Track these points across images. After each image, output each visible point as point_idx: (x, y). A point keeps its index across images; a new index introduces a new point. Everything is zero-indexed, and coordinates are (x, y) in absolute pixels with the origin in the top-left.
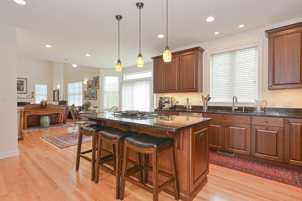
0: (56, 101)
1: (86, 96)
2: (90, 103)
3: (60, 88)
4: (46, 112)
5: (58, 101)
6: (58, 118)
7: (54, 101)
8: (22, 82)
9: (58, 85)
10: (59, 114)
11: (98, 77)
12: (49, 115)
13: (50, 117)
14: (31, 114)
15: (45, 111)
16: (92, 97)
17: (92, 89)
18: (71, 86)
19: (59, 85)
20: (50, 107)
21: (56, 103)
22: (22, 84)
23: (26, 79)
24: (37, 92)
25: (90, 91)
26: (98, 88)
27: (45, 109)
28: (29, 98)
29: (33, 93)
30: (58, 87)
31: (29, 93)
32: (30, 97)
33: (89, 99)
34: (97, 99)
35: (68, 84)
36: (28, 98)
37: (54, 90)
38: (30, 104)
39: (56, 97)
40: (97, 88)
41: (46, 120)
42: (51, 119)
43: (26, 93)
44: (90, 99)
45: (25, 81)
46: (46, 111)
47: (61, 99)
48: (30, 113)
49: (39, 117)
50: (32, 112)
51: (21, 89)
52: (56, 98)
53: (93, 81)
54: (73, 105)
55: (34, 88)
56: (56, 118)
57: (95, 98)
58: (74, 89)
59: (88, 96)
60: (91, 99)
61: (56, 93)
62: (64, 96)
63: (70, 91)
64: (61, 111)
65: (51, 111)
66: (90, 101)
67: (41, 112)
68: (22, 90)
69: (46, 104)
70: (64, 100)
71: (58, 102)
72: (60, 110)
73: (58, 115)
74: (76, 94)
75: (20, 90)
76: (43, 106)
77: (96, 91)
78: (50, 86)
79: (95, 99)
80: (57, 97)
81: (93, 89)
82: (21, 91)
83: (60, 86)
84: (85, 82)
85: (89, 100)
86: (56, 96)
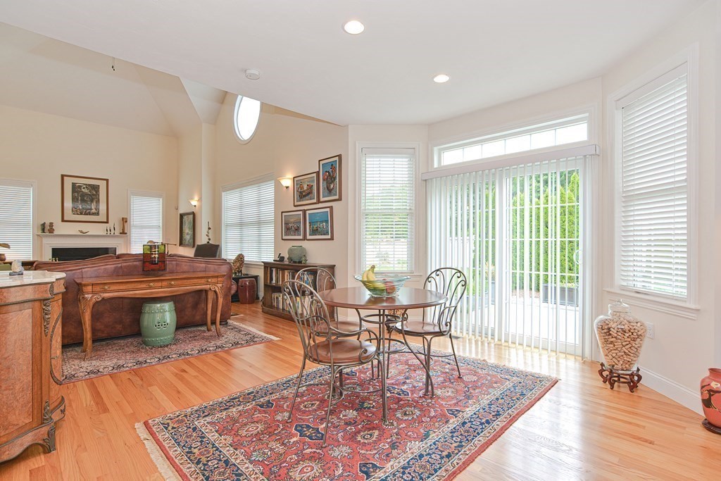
0: (187, 246)
1: (289, 228)
2: (304, 254)
3: (201, 207)
4: (162, 287)
5: (194, 247)
6: (203, 305)
7: (181, 244)
8: (96, 188)
9: (192, 199)
10: (206, 291)
11: (340, 156)
12: (175, 299)
13: (175, 303)
14: (106, 295)
15: (159, 284)
16: (314, 232)
17: (315, 201)
18: (230, 200)
19: (196, 198)
20: (177, 265)
21: (189, 252)
22: (93, 195)
23: (107, 180)
24: (135, 220)
25: (304, 211)
26: (340, 199)
27: (161, 273)
28: (114, 236)
29: (125, 220)
30: (194, 202)
31: (114, 220)
32: (117, 233)
33: (301, 237)
34: (332, 239)
35: (223, 193)
36: (110, 236)
37: (182, 212)
38: (118, 252)
39: (188, 234)
40: (337, 197)
41: (163, 316)
42: (179, 311)
43: (107, 222)
44: (305, 238)
45: (102, 185)
46: (165, 283)
47: (202, 240)
48: (105, 291)
49: (137, 307)
50: (113, 288)
51: (91, 209)
52: (187, 237)
53: (318, 173)
54: (240, 258)
55: (127, 207)
56: (195, 306)
57: (327, 234)
58: (241, 206)
59: (297, 229)
60: (308, 237)
61: (187, 220)
62: (209, 229)
63: (229, 216)
64: (214, 280)
65: (179, 282)
66: (305, 244)
67: (144, 286)
68: (94, 211)
69: (162, 255)
70: (211, 242)
71: (195, 249)
72: (213, 277)
73: (204, 294)
74: (252, 224)
75: (89, 214)
76: (153, 263)
77: (331, 208)
78: (170, 203)
79: (329, 237)
80: (191, 232)
81: (319, 202)
82: (93, 214)
83: (200, 200)
84: (287, 182)
85: (303, 242)
86: (187, 230)
